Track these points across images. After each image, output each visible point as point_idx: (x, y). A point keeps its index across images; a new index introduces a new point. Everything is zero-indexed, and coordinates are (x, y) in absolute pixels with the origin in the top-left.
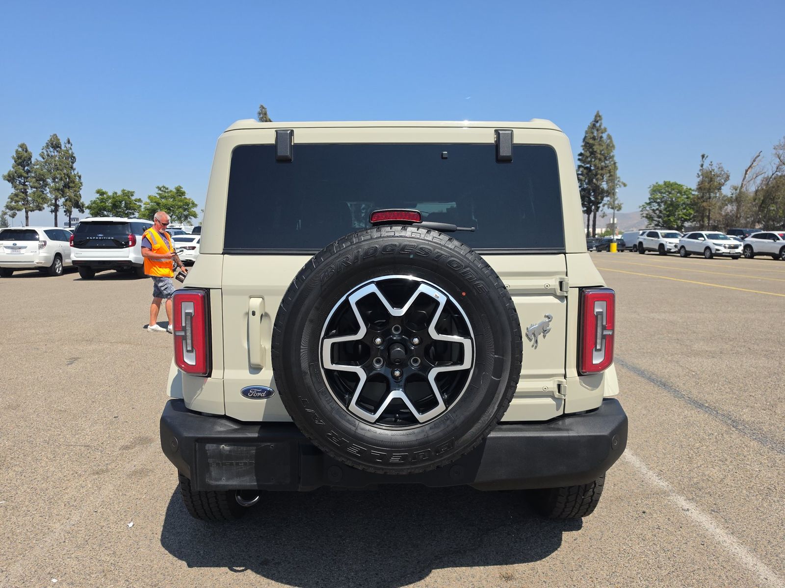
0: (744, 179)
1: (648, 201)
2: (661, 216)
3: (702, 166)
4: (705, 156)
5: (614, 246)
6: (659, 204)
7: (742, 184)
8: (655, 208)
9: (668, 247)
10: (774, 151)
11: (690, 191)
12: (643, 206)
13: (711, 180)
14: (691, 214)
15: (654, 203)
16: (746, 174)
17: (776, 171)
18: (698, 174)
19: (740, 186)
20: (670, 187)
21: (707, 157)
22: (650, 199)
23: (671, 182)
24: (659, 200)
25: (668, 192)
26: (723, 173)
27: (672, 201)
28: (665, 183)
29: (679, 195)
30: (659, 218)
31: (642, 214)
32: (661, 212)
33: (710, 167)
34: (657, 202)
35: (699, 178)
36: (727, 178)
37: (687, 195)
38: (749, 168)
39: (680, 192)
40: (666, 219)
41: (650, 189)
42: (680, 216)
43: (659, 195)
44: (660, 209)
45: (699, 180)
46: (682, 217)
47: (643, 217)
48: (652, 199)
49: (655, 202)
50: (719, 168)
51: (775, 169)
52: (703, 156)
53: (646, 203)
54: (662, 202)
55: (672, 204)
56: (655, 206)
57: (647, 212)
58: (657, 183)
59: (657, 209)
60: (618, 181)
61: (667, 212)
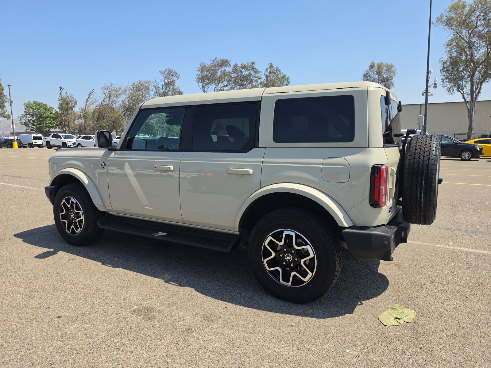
0: (86, 104)
1: (24, 114)
2: (35, 124)
3: (61, 94)
4: (62, 88)
5: (16, 144)
6: (32, 116)
7: (86, 107)
8: (30, 119)
9: (69, 144)
10: (102, 91)
11: (52, 109)
12: (21, 116)
13: (67, 104)
14: (55, 123)
15: (29, 116)
16: (87, 101)
17: (103, 102)
18: (59, 99)
19: (85, 108)
20: (39, 105)
21: (63, 89)
22: (25, 112)
23: (39, 102)
24: (32, 114)
25: (38, 108)
26: (73, 100)
27: (40, 115)
28: (34, 102)
29: (45, 111)
30: (34, 126)
31: (21, 122)
32: (34, 121)
33: (66, 95)
34: (30, 115)
35: (60, 101)
36: (76, 103)
37: (50, 111)
38: (88, 99)
39: (45, 109)
40: (38, 126)
41: (24, 106)
42: (48, 125)
43: (31, 110)
44: (33, 119)
45: (59, 102)
46: (49, 125)
47: (22, 124)
48: (26, 112)
49: (29, 114)
50: (71, 96)
51: (102, 101)
52: (61, 88)
53: (22, 115)
54: (34, 115)
55: (41, 117)
56: (29, 118)
57: (25, 121)
58: (29, 102)
59: (31, 119)
60: (6, 98)
61: (38, 121)
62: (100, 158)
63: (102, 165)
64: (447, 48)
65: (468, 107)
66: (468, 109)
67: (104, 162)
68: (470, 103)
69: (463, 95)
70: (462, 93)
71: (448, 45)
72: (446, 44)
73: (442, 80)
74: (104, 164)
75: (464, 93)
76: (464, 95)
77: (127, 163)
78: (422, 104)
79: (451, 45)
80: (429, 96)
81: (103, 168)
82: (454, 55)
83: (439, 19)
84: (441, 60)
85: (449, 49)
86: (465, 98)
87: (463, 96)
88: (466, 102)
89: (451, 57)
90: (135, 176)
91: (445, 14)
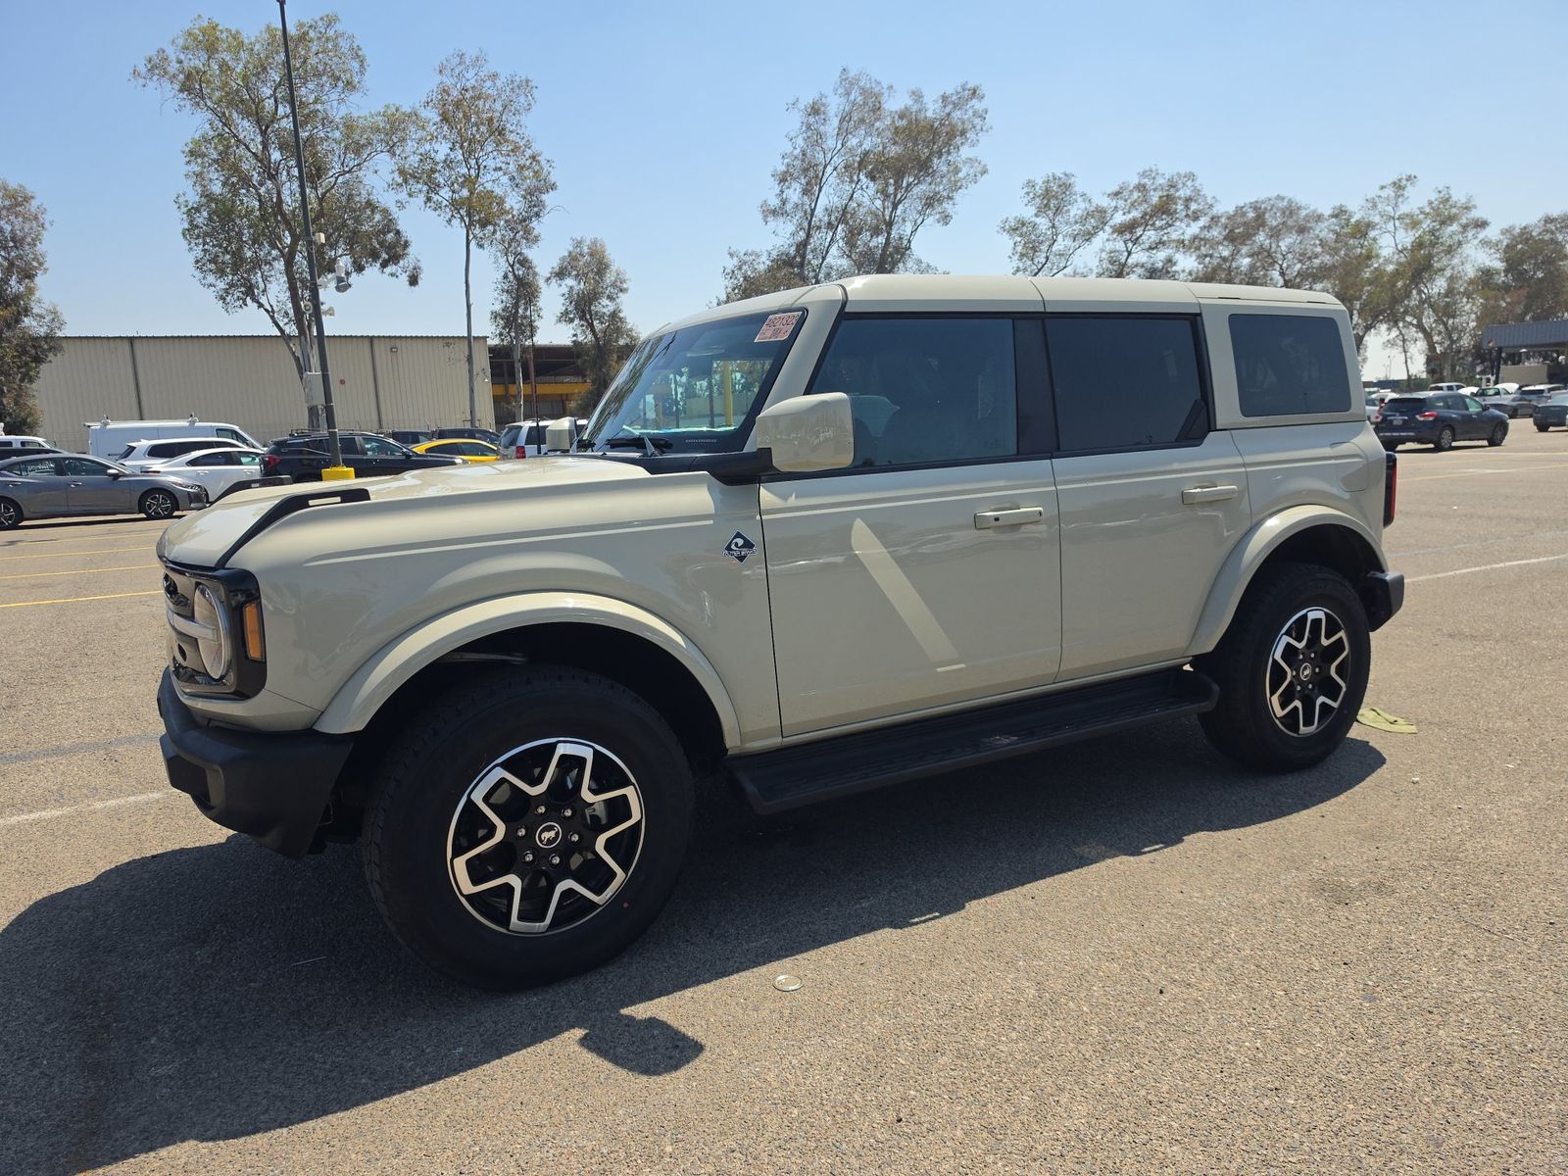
62: (712, 522)
63: (729, 548)
64: (189, 162)
65: (294, 353)
66: (297, 359)
67: (738, 535)
68: (297, 341)
69: (271, 313)
70: (267, 310)
71: (192, 153)
72: (187, 150)
73: (197, 262)
74: (740, 542)
75: (273, 311)
76: (276, 315)
77: (859, 524)
78: (134, 337)
79: (203, 155)
80: (326, 313)
81: (741, 558)
82: (217, 188)
83: (155, 67)
84: (181, 200)
85: (198, 169)
86: (281, 324)
87: (272, 318)
88: (285, 337)
89: (209, 197)
90: (901, 561)
91: (172, 53)
